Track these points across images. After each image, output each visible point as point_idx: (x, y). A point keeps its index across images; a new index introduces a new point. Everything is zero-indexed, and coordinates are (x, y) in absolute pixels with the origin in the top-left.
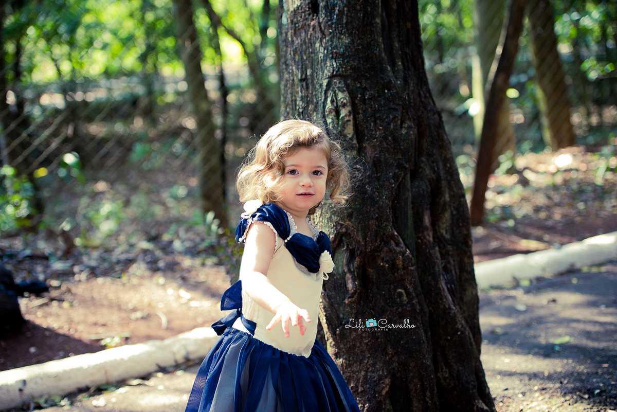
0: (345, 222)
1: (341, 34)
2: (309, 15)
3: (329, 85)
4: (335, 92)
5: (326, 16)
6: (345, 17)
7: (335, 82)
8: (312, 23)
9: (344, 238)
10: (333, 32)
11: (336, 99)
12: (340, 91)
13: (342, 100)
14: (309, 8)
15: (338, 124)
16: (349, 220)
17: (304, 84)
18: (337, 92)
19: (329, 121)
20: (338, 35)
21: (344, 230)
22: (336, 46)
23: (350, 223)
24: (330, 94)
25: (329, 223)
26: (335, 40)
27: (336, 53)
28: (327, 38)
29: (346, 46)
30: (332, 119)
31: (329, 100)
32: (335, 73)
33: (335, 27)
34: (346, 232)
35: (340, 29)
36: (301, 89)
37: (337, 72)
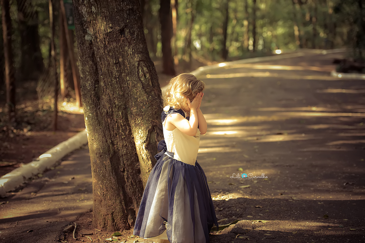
0: (155, 120)
1: (139, 43)
2: (119, 35)
3: (139, 64)
4: (142, 67)
5: (130, 36)
6: (139, 36)
7: (141, 63)
8: (122, 39)
9: (154, 127)
10: (136, 42)
11: (143, 70)
12: (144, 67)
13: (146, 70)
14: (119, 32)
15: (146, 80)
16: (157, 120)
17: (118, 65)
18: (143, 67)
19: (142, 79)
20: (138, 44)
21: (155, 124)
22: (138, 48)
23: (157, 121)
24: (140, 68)
25: (148, 122)
26: (137, 45)
27: (139, 51)
28: (133, 45)
29: (142, 48)
30: (144, 78)
31: (140, 71)
32: (141, 59)
33: (137, 40)
34: (156, 125)
35: (139, 41)
36: (116, 67)
37: (142, 59)
